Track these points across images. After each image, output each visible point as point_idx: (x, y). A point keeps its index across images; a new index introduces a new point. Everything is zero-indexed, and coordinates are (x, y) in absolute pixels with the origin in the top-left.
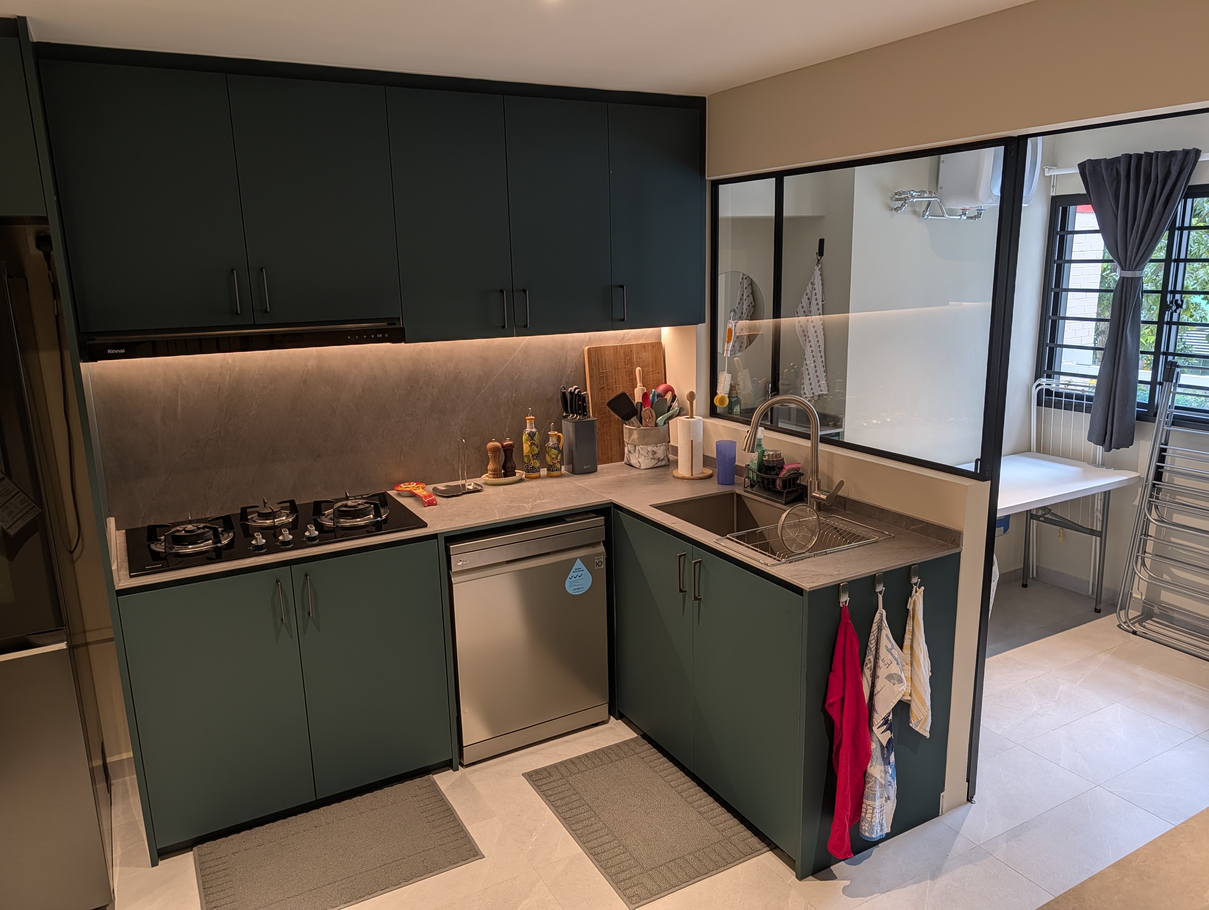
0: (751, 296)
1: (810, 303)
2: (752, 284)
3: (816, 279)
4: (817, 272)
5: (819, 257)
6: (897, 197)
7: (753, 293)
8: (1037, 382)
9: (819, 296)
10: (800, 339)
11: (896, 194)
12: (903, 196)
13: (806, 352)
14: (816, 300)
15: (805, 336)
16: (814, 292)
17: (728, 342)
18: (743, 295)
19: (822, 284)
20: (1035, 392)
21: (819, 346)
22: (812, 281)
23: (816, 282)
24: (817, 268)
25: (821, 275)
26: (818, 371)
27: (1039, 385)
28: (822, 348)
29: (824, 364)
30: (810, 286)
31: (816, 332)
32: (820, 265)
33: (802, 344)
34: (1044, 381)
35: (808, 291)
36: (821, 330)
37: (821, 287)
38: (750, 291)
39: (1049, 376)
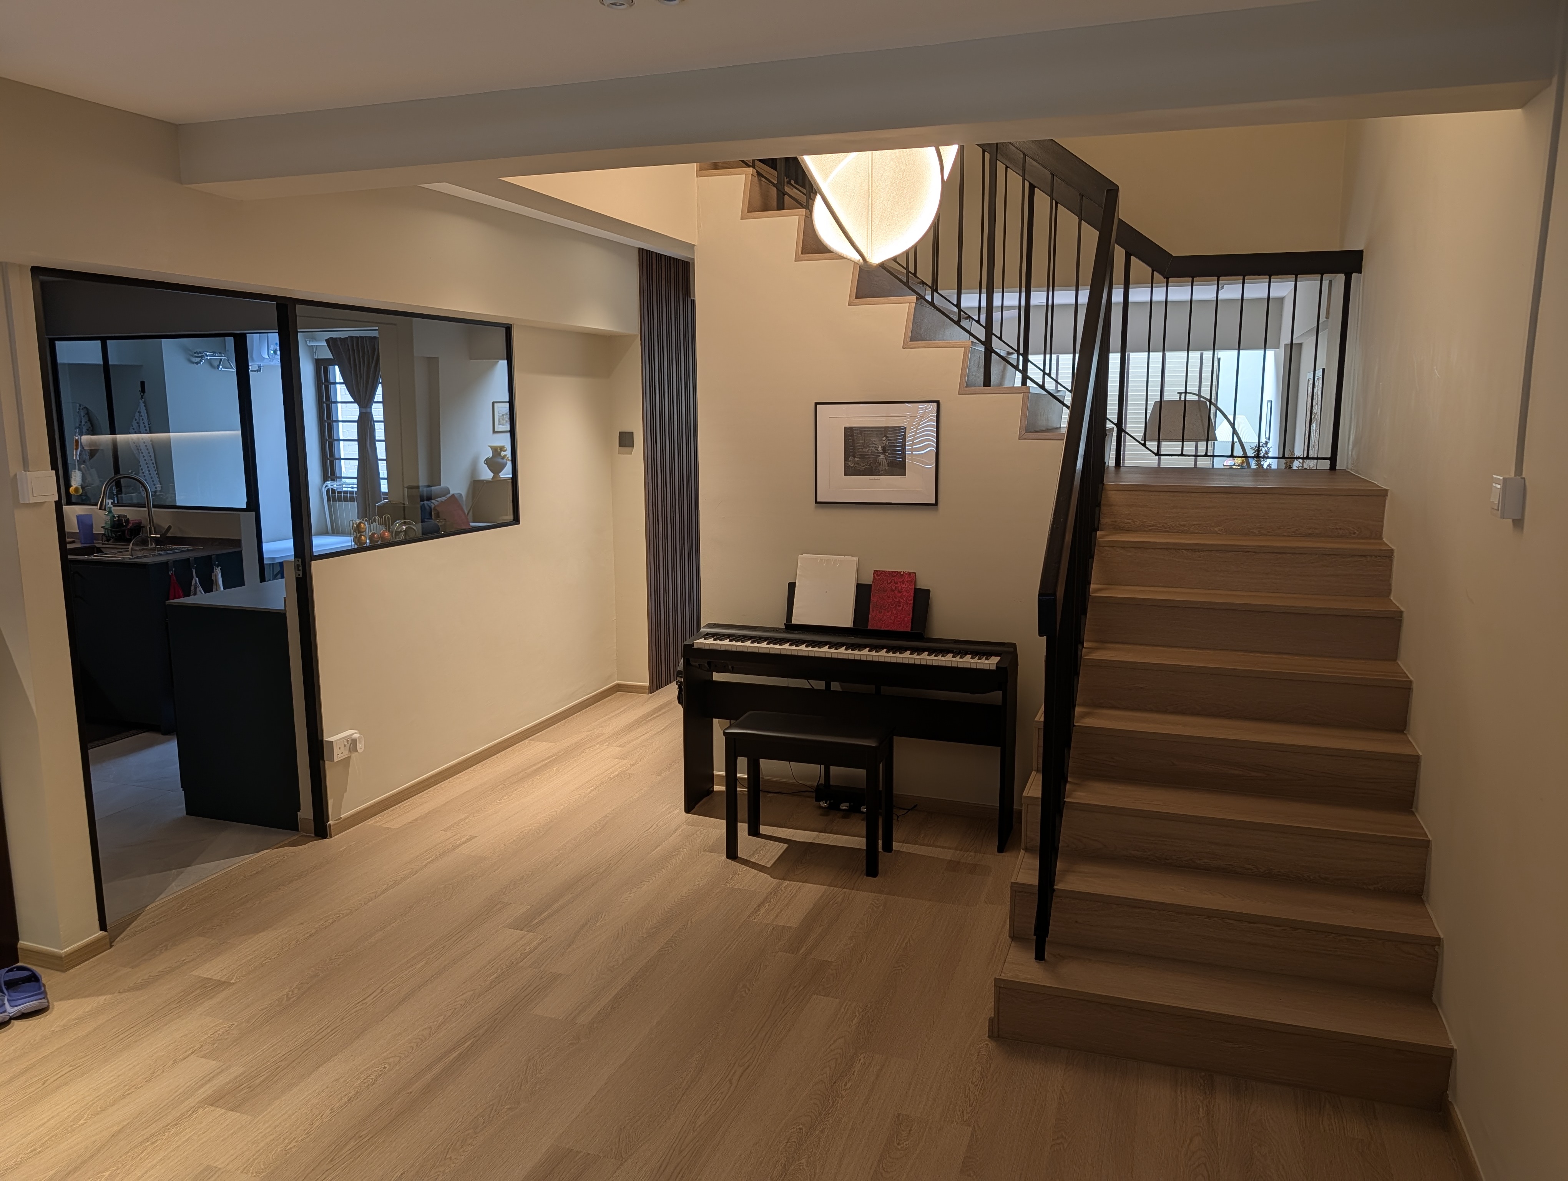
0: (89, 423)
1: (139, 426)
2: (88, 413)
3: (141, 408)
4: (142, 405)
5: (142, 394)
6: (196, 355)
7: (90, 420)
8: (325, 484)
9: (146, 421)
10: (135, 452)
11: (195, 353)
12: (200, 355)
13: (141, 461)
14: (144, 423)
15: (138, 450)
16: (141, 418)
17: (77, 449)
18: (81, 422)
19: (147, 413)
20: (324, 491)
21: (150, 456)
22: (138, 410)
23: (142, 411)
24: (141, 401)
25: (145, 406)
26: (152, 474)
27: (326, 486)
28: (153, 457)
29: (156, 469)
30: (137, 414)
31: (146, 446)
32: (143, 400)
33: (136, 455)
34: (329, 483)
35: (136, 417)
36: (151, 445)
37: (146, 415)
38: (87, 419)
39: (333, 480)
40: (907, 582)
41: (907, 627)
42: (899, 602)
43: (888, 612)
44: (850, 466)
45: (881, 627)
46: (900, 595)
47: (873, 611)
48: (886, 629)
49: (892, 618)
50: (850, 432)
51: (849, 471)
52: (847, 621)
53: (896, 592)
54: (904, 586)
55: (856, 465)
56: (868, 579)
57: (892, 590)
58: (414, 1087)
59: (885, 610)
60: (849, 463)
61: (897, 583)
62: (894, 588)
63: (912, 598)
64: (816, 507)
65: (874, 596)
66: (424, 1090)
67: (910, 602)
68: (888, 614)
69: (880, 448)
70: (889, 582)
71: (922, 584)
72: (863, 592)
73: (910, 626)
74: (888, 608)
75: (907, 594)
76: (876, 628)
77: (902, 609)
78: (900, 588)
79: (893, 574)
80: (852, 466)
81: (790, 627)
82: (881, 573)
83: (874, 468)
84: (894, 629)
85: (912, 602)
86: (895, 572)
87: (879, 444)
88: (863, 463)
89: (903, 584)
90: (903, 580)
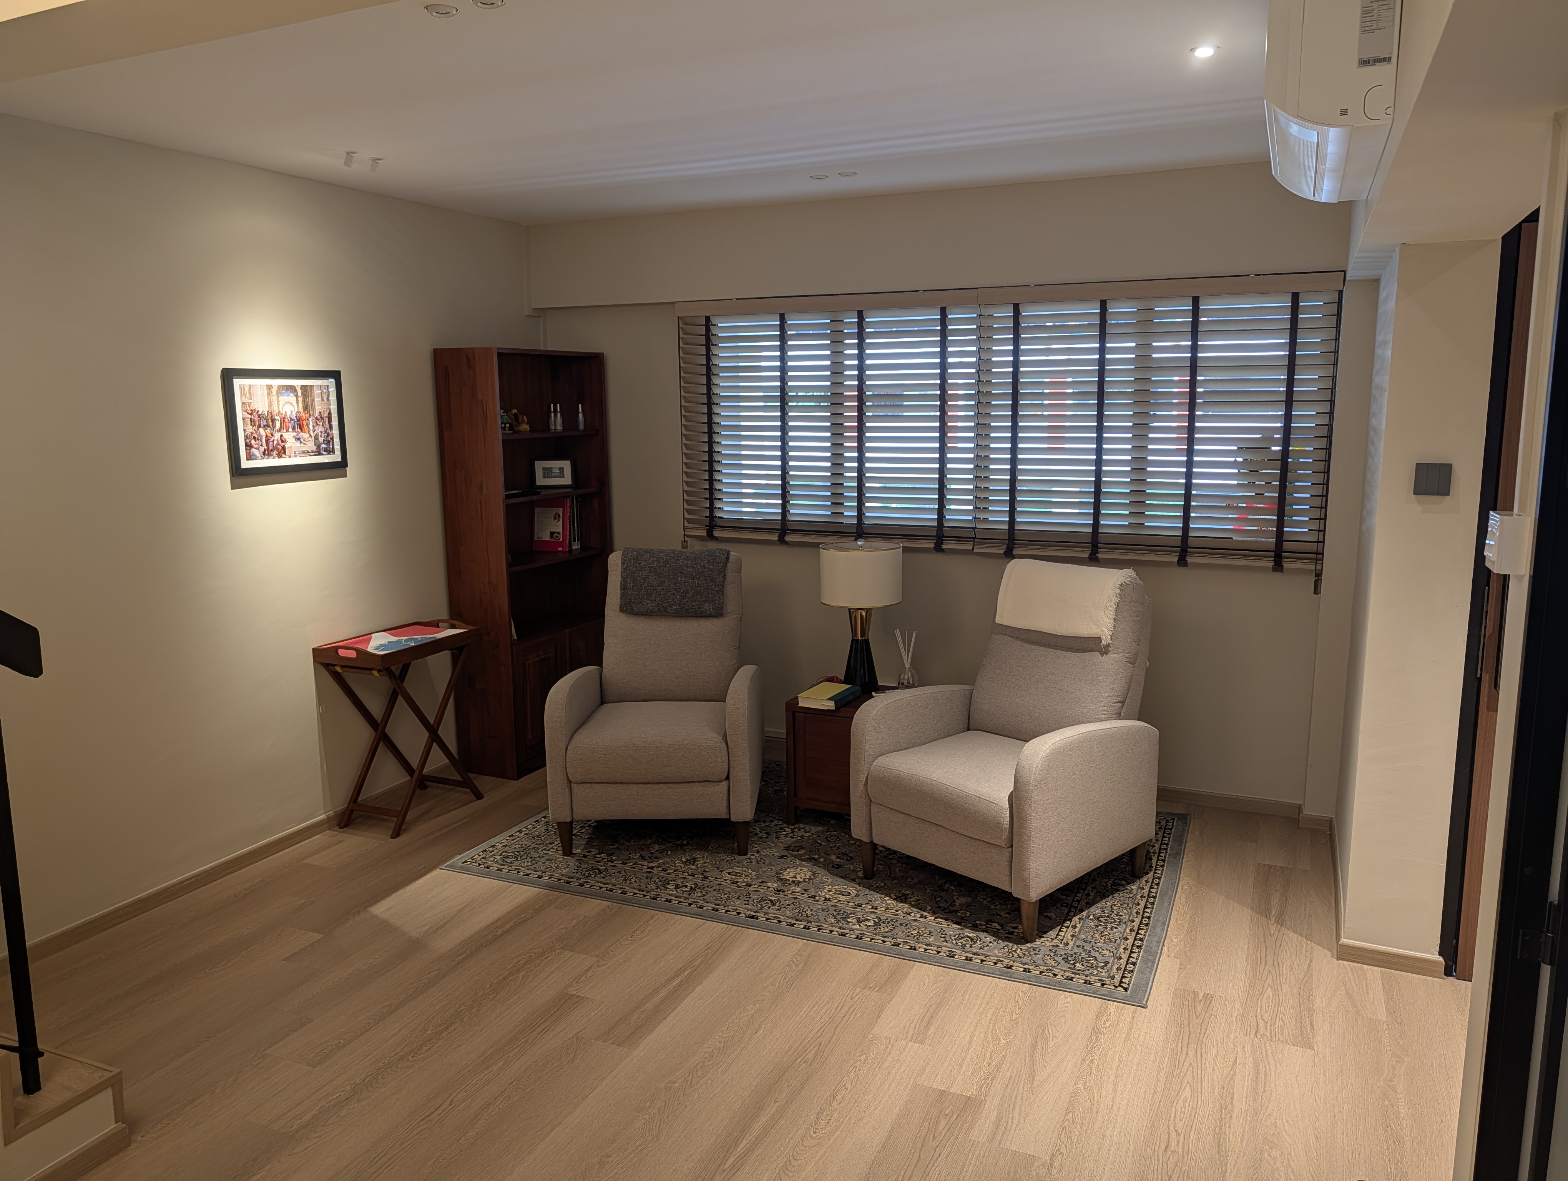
58: (774, 1109)
66: (763, 1104)
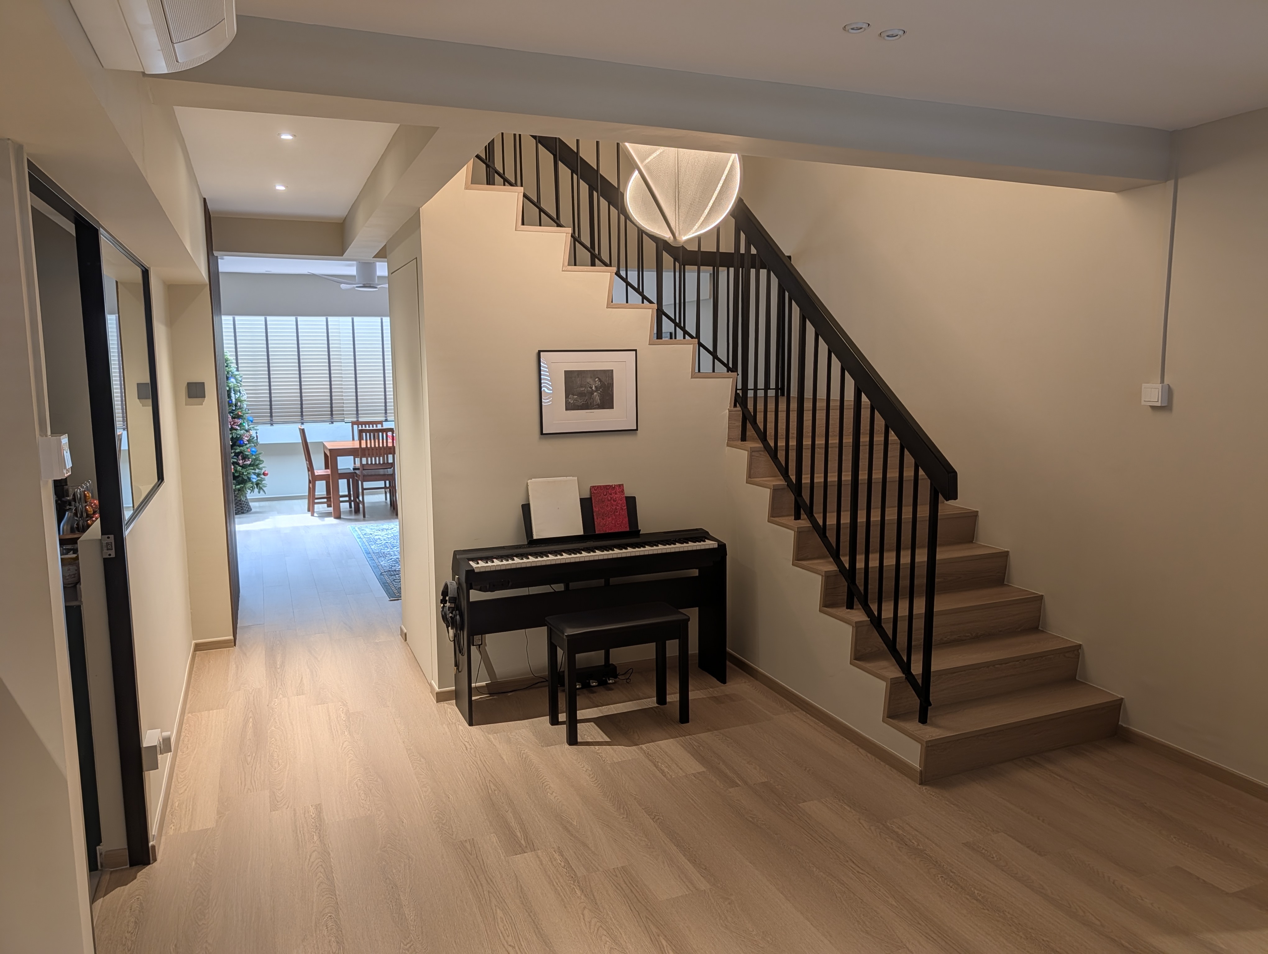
40: (619, 492)
41: (626, 527)
42: (616, 509)
43: (609, 518)
44: (570, 402)
45: (606, 531)
46: (616, 503)
47: (597, 518)
48: (610, 531)
49: (613, 522)
50: (569, 376)
51: (569, 407)
52: (578, 530)
53: (612, 501)
54: (617, 496)
55: (575, 402)
56: (587, 495)
57: (608, 500)
59: (606, 516)
60: (569, 400)
61: (611, 494)
62: (610, 499)
63: (625, 504)
64: (540, 438)
65: (595, 507)
67: (624, 508)
68: (609, 519)
69: (594, 388)
70: (605, 494)
71: (628, 492)
72: (586, 505)
73: (628, 527)
74: (608, 514)
75: (621, 502)
76: (602, 532)
77: (619, 514)
78: (614, 498)
79: (606, 487)
80: (572, 402)
81: (533, 542)
82: (598, 488)
83: (589, 403)
84: (616, 531)
85: (626, 507)
86: (608, 486)
87: (594, 384)
88: (581, 400)
89: (616, 494)
90: (615, 492)
